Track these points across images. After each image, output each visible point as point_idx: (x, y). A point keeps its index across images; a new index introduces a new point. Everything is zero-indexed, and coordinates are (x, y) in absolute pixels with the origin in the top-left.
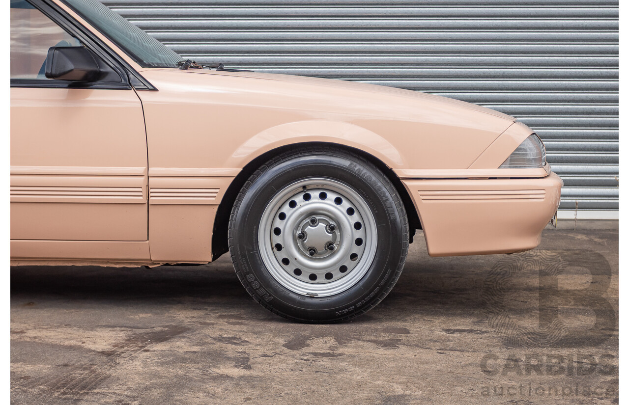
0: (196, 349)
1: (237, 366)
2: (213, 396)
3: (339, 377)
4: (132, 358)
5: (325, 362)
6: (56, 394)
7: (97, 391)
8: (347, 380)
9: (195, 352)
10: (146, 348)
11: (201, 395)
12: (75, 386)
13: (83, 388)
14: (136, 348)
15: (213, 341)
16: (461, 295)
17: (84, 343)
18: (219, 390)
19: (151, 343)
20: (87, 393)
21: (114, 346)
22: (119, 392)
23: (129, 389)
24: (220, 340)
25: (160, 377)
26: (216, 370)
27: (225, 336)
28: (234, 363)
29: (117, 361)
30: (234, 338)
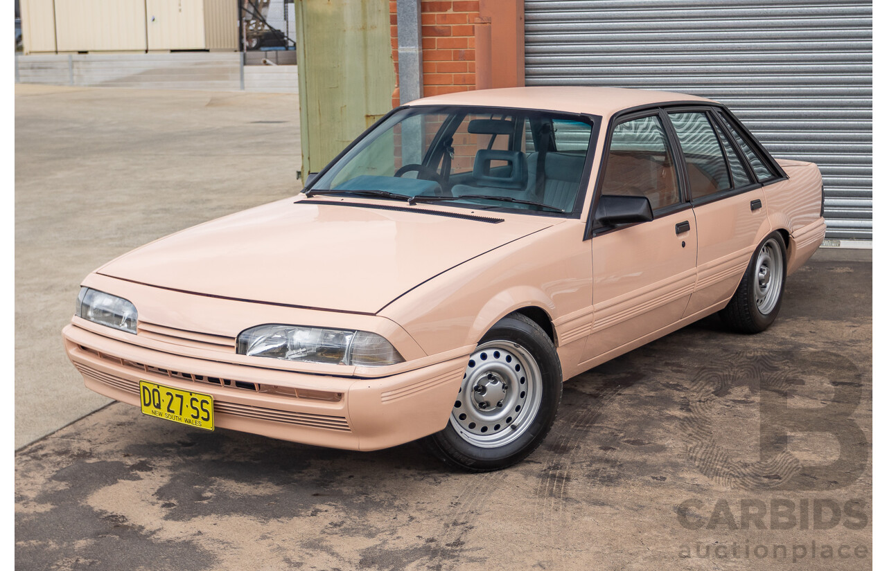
0: (652, 394)
1: (682, 409)
2: (668, 431)
3: (749, 420)
4: (612, 400)
5: (741, 408)
6: (572, 426)
7: (596, 425)
8: (754, 423)
9: (652, 397)
10: (619, 392)
11: (661, 430)
12: (581, 421)
13: (587, 422)
14: (612, 392)
15: (663, 388)
16: (854, 348)
17: (576, 386)
18: (672, 427)
19: (621, 388)
20: (590, 427)
21: (597, 390)
22: (610, 426)
23: (615, 424)
24: (668, 387)
25: (633, 416)
26: (668, 412)
27: (671, 383)
28: (679, 407)
29: (603, 402)
30: (678, 385)
